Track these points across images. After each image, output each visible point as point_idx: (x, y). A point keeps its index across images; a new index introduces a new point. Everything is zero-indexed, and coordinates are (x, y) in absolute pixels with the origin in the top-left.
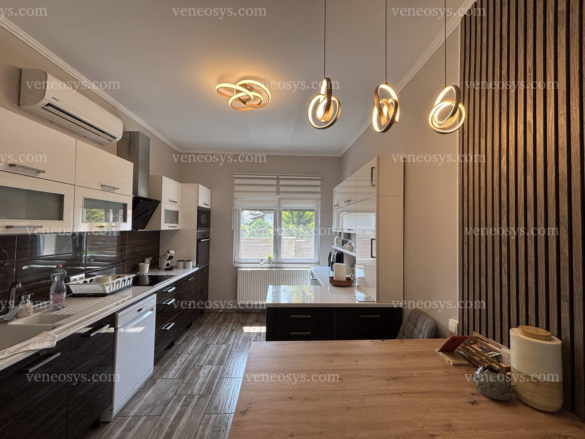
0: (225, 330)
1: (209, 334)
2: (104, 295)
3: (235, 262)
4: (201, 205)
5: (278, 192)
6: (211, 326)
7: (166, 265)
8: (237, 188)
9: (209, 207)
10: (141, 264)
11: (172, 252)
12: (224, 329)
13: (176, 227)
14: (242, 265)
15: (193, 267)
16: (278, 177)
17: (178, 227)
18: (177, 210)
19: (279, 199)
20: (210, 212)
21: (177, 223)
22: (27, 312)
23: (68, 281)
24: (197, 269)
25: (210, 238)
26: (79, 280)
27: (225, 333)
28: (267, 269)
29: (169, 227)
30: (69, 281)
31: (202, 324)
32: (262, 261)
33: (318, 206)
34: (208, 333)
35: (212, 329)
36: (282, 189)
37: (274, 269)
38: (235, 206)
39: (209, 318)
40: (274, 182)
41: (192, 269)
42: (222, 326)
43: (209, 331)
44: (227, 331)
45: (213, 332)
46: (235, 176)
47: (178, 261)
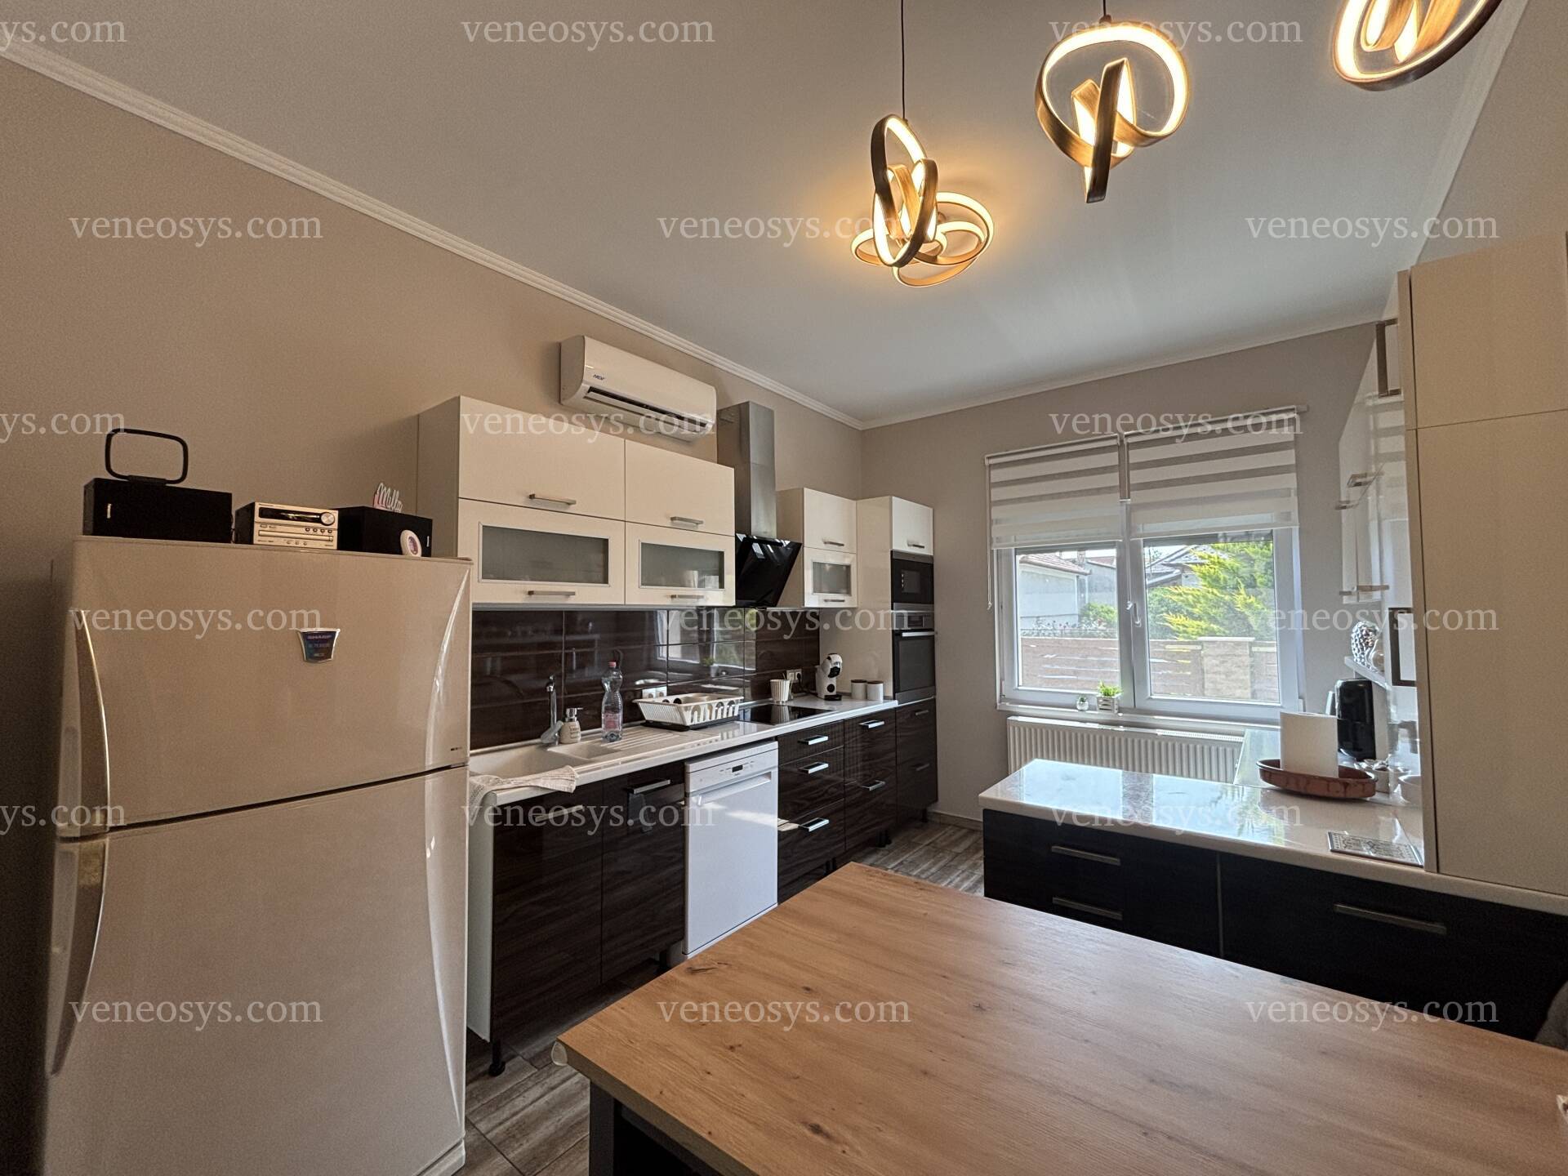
0: (964, 875)
1: (923, 872)
2: (681, 728)
3: (1003, 698)
4: (901, 545)
5: (1125, 489)
6: (934, 856)
7: (826, 688)
8: (997, 494)
9: (927, 551)
10: (775, 680)
11: (837, 659)
12: (963, 872)
13: (843, 601)
14: (1021, 708)
15: (886, 698)
16: (1122, 441)
17: (847, 602)
18: (847, 562)
19: (1131, 510)
20: (932, 566)
21: (849, 593)
22: (572, 736)
23: (638, 696)
24: (895, 704)
25: (936, 629)
26: (657, 697)
27: (962, 881)
28: (1096, 726)
29: (826, 601)
30: (641, 697)
31: (914, 848)
32: (1083, 701)
33: (1287, 516)
34: (919, 870)
35: (934, 864)
36: (1136, 477)
37: (1121, 729)
38: (995, 543)
39: (938, 835)
40: (1112, 459)
41: (883, 701)
42: (961, 863)
43: (925, 866)
44: (968, 878)
45: (933, 870)
46: (992, 461)
47: (853, 681)
